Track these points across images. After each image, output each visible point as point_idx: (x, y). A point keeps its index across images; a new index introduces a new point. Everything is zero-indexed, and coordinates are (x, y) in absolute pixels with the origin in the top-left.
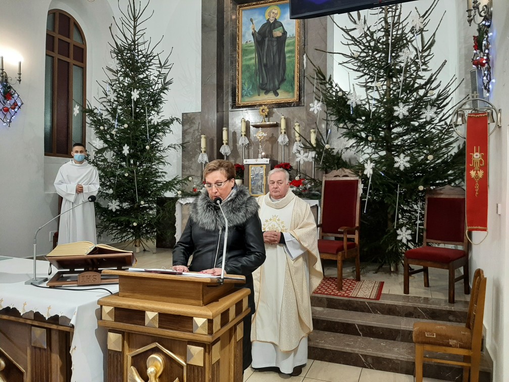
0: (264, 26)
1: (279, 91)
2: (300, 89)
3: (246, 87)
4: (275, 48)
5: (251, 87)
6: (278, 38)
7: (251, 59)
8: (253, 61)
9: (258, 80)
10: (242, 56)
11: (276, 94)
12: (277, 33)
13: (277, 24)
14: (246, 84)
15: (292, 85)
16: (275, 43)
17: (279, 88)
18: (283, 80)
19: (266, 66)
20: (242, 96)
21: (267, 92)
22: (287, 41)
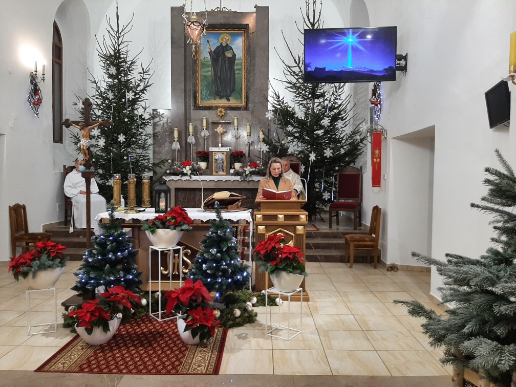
0: (218, 47)
1: (230, 98)
2: (247, 98)
3: (204, 93)
4: (227, 66)
5: (208, 93)
6: (229, 58)
7: (208, 71)
8: (210, 73)
9: (214, 88)
10: (201, 68)
11: (229, 100)
12: (229, 54)
13: (228, 48)
14: (204, 90)
15: (240, 94)
16: (227, 62)
17: (230, 96)
18: (233, 90)
19: (220, 78)
20: (201, 99)
21: (221, 98)
22: (236, 62)
